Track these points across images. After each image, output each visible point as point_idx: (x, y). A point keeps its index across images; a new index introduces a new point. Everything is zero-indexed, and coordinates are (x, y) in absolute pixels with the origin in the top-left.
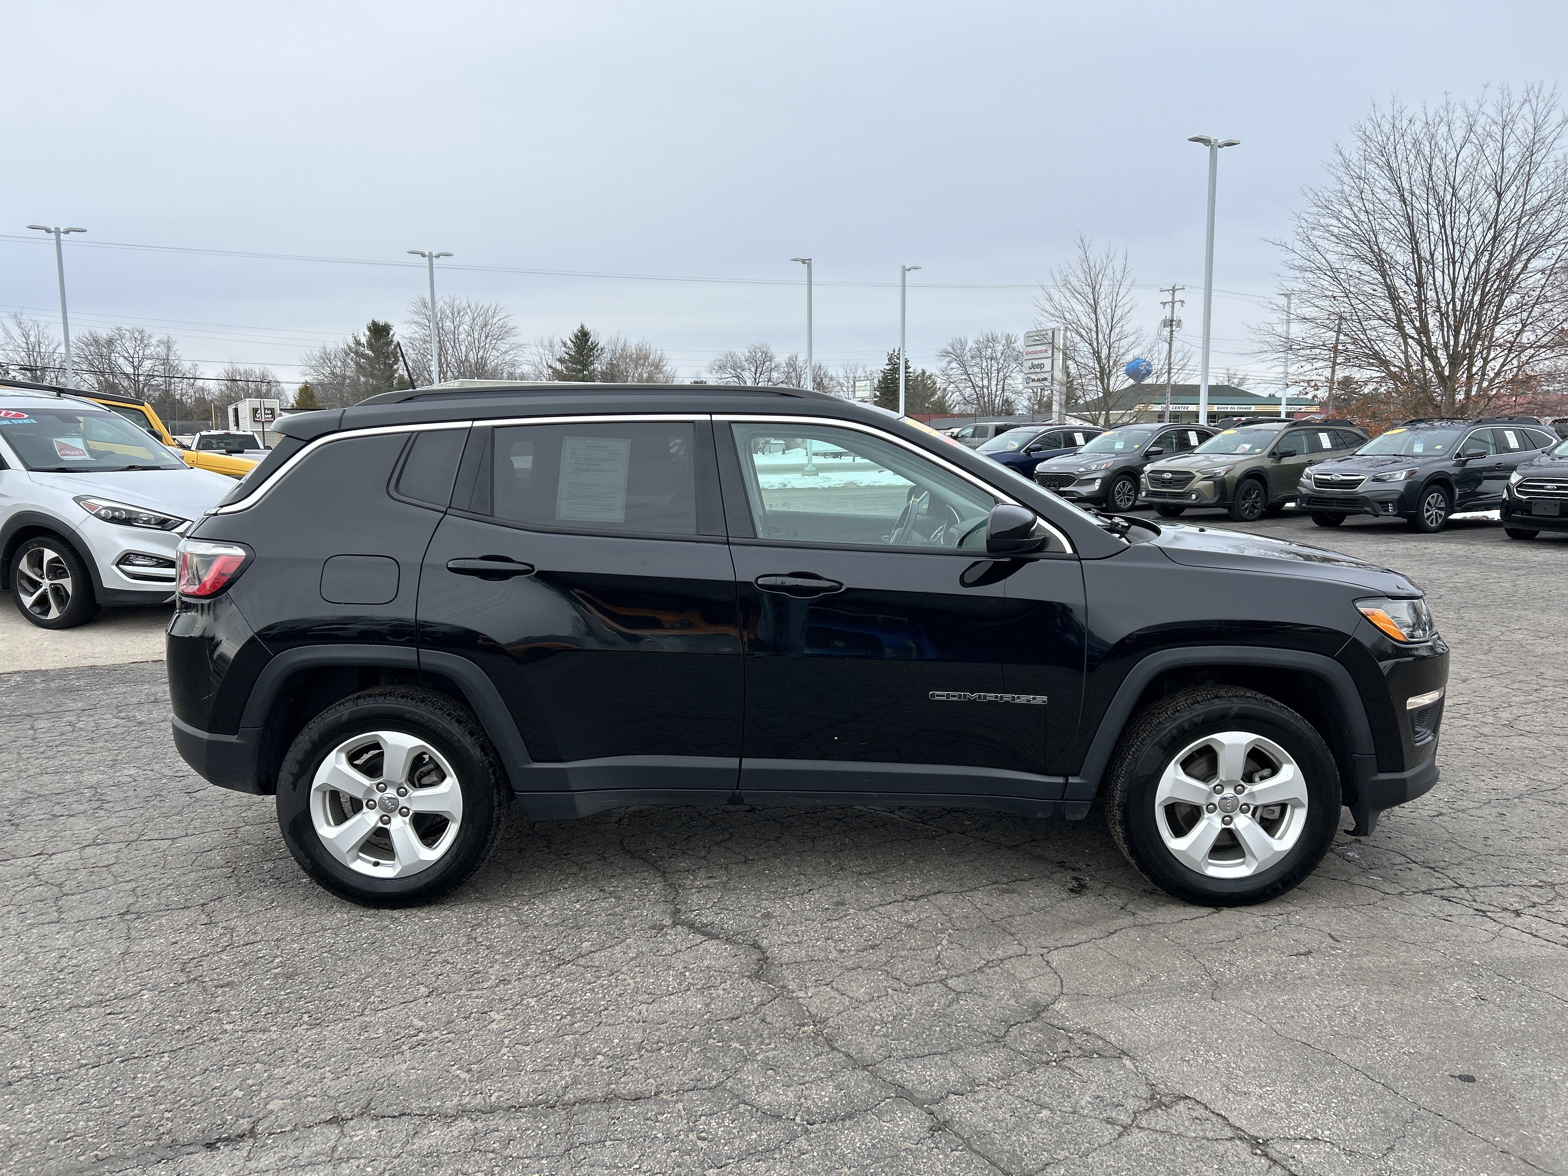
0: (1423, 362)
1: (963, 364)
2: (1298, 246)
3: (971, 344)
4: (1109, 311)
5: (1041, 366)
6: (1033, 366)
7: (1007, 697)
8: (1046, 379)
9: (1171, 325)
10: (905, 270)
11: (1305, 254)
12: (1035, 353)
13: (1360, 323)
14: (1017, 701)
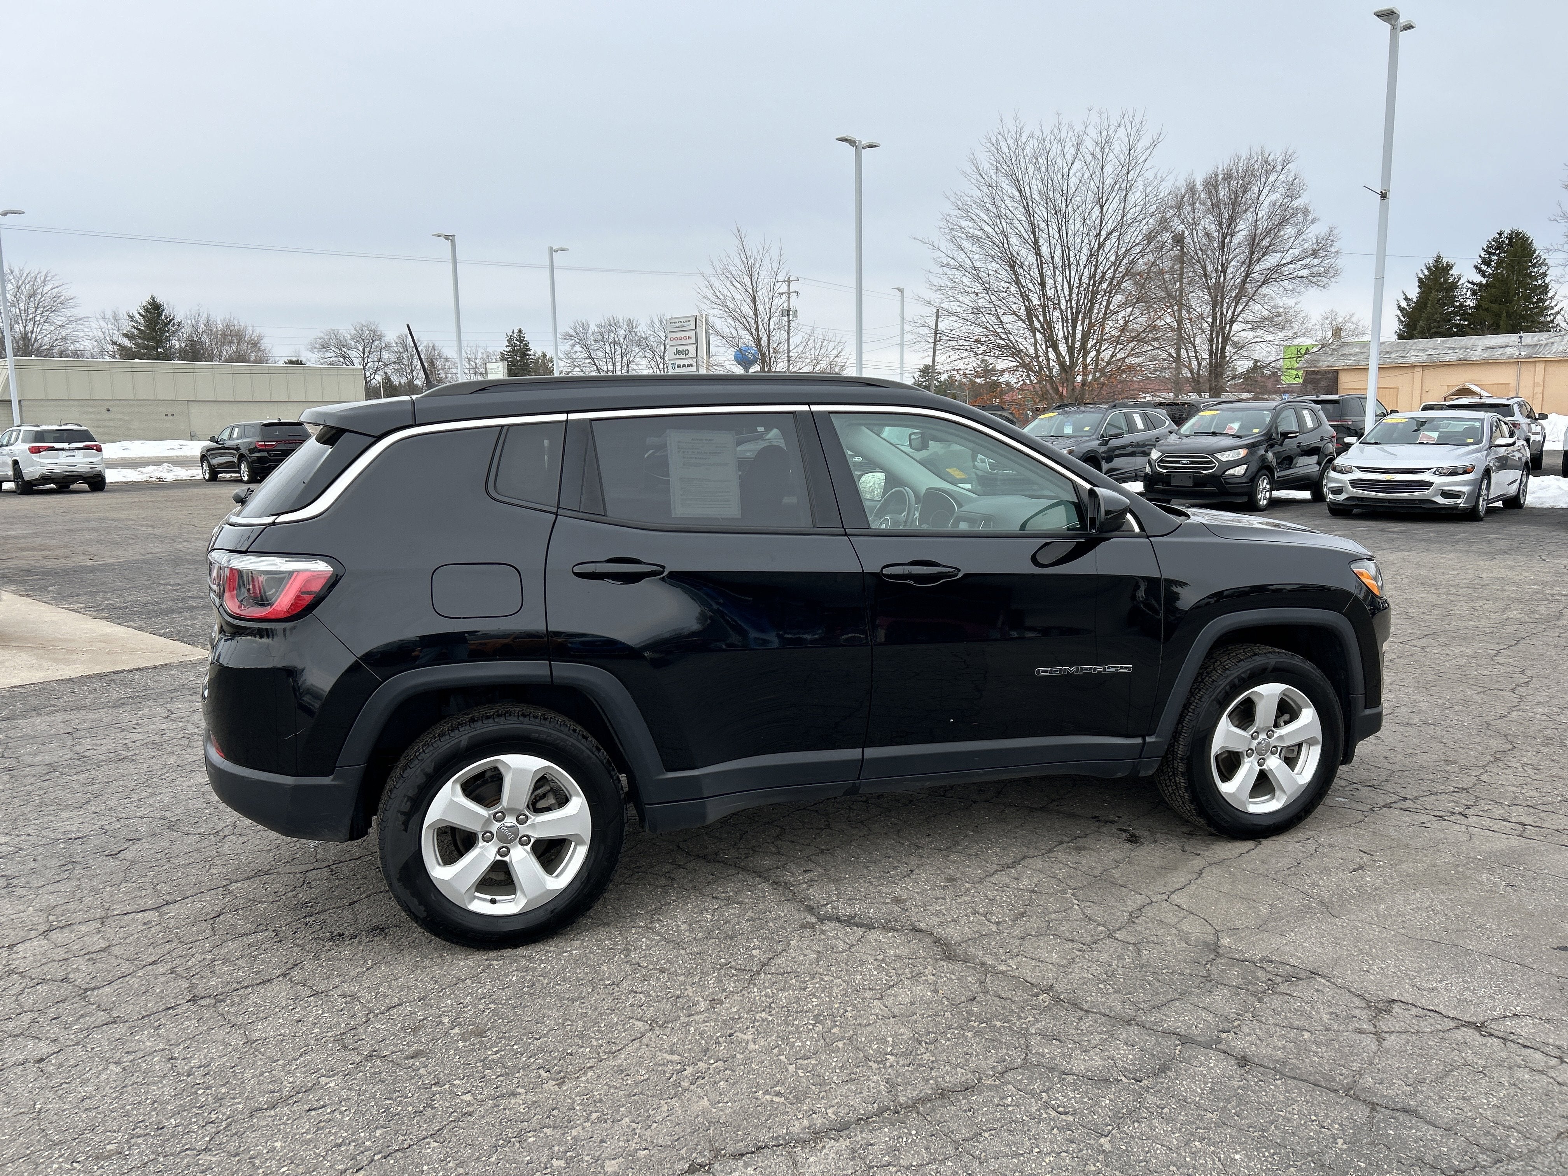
0: (1047, 352)
1: (586, 348)
2: (944, 245)
3: (593, 328)
4: (767, 300)
5: (686, 352)
6: (678, 352)
7: (1099, 668)
8: (691, 365)
9: (788, 315)
10: (552, 251)
11: (949, 253)
12: (679, 339)
13: (998, 317)
14: (1107, 671)
